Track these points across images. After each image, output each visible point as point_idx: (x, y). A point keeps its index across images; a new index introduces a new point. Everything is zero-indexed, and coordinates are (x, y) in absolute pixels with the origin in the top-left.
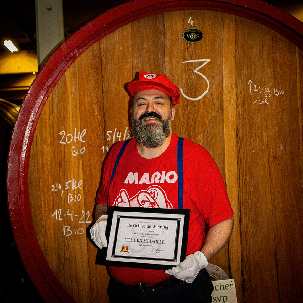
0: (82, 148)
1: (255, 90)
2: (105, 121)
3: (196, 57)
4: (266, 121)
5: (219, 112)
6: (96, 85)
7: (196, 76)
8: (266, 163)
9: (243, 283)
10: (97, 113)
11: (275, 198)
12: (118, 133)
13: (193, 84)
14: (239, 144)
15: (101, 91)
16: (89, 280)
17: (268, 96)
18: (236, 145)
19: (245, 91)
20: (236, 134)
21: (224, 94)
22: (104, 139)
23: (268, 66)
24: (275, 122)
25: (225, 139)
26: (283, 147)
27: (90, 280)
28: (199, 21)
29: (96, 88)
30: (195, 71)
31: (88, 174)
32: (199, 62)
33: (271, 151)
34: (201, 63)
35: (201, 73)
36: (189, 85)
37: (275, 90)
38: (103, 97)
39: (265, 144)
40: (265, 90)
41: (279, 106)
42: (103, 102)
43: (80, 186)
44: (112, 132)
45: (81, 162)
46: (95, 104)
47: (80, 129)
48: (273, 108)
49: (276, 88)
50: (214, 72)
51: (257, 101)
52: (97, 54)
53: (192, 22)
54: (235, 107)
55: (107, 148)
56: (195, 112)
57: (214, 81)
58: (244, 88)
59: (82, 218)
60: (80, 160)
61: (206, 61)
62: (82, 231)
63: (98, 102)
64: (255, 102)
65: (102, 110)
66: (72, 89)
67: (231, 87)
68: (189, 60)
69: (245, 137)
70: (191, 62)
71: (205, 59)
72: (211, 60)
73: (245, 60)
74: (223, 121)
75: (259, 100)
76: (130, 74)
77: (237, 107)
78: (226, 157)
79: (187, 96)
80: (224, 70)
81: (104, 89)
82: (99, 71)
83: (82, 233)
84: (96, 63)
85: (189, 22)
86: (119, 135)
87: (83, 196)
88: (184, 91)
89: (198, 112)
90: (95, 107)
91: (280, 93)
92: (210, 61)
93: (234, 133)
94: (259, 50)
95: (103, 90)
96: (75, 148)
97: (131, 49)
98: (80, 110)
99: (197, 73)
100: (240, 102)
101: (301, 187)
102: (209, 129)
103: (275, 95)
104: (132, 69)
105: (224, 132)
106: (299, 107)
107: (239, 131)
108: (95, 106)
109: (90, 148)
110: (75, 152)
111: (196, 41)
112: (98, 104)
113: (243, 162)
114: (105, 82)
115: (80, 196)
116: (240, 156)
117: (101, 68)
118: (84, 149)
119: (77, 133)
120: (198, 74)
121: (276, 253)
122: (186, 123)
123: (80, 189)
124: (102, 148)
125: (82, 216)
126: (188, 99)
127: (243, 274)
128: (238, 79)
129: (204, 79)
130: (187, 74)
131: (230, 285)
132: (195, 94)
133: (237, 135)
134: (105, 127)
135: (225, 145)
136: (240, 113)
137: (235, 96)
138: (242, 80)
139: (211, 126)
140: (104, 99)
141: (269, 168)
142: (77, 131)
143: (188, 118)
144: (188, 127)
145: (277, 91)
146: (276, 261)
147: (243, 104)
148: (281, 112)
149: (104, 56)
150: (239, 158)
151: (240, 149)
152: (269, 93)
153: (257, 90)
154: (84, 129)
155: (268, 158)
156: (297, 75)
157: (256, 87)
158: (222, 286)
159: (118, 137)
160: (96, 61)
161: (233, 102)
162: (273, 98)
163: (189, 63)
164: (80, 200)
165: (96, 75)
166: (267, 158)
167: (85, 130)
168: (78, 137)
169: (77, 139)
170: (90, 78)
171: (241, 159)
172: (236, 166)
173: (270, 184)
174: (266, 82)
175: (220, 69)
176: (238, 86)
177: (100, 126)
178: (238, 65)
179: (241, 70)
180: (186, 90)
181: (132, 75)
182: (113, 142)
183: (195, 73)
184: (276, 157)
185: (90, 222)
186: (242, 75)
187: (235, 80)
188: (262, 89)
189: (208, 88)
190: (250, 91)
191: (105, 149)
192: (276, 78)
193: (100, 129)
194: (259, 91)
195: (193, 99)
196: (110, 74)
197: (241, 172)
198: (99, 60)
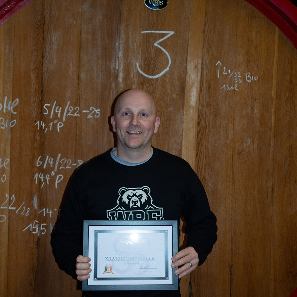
0: (12, 121)
1: (224, 73)
2: (42, 91)
3: (157, 27)
4: (234, 111)
5: (179, 95)
6: (36, 48)
7: (155, 50)
8: (229, 160)
10: (33, 80)
11: (236, 201)
12: (58, 107)
13: (152, 59)
14: (200, 134)
15: (40, 55)
16: (6, 277)
17: (239, 81)
18: (196, 135)
19: (212, 73)
20: (197, 123)
21: (187, 75)
22: (41, 113)
23: (241, 46)
24: (244, 112)
25: (184, 127)
26: (251, 143)
27: (8, 276)
29: (35, 52)
30: (156, 44)
31: (17, 151)
32: (161, 33)
33: (237, 146)
34: (163, 35)
35: (162, 47)
36: (147, 59)
37: (248, 75)
38: (43, 63)
39: (230, 138)
40: (235, 74)
41: (250, 94)
42: (42, 68)
43: (6, 165)
44: (51, 105)
45: (10, 137)
46: (32, 70)
47: (11, 98)
48: (243, 96)
49: (249, 73)
50: (177, 47)
51: (225, 86)
52: (39, 11)
54: (199, 90)
55: (43, 124)
56: (151, 92)
57: (177, 58)
58: (211, 70)
59: (5, 203)
60: (9, 134)
61: (168, 34)
62: (4, 218)
63: (36, 68)
64: (222, 87)
65: (40, 78)
66: (5, 49)
67: (196, 67)
68: (149, 30)
69: (208, 126)
70: (152, 33)
71: (168, 31)
72: (175, 32)
73: (215, 37)
74: (183, 106)
75: (227, 86)
76: (78, 39)
77: (201, 91)
78: (183, 148)
79: (143, 72)
80: (189, 45)
82: (40, 31)
83: (3, 221)
84: (37, 22)
86: (58, 110)
87: (9, 177)
88: (140, 66)
89: (155, 92)
90: (31, 73)
91: (253, 79)
92: (174, 34)
93: (195, 121)
95: (44, 55)
96: (4, 120)
97: (81, 10)
98: (13, 76)
99: (157, 47)
100: (205, 85)
101: (267, 191)
102: (166, 114)
103: (247, 81)
105: (183, 119)
106: (273, 97)
107: (201, 119)
109: (23, 121)
110: (3, 124)
111: (160, 9)
112: (36, 70)
114: (47, 46)
115: (5, 176)
116: (200, 148)
117: (42, 29)
118: (15, 122)
119: (7, 102)
120: (159, 48)
121: (231, 265)
123: (5, 168)
124: (37, 123)
125: (6, 200)
126: (145, 77)
127: (191, 286)
128: (205, 58)
129: (165, 54)
130: (146, 46)
132: (153, 71)
133: (199, 124)
134: (42, 98)
135: (183, 134)
136: (205, 97)
137: (199, 78)
138: (210, 59)
139: (169, 110)
140: (44, 66)
141: (232, 165)
142: (7, 99)
145: (249, 76)
146: (231, 274)
147: (208, 87)
148: (252, 101)
149: (47, 15)
150: (198, 151)
151: (201, 141)
152: (240, 77)
153: (226, 73)
154: (16, 99)
155: (233, 154)
156: (275, 59)
157: (226, 70)
159: (57, 112)
160: (38, 19)
161: (197, 84)
162: (244, 84)
163: (149, 33)
164: (4, 181)
165: (35, 36)
166: (231, 154)
167: (18, 99)
168: (9, 107)
169: (7, 109)
170: (29, 39)
171: (201, 152)
173: (232, 184)
174: (237, 64)
175: (184, 44)
176: (204, 66)
177: (37, 97)
178: (207, 41)
179: (210, 47)
180: (143, 65)
181: (80, 40)
182: (51, 117)
183: (155, 46)
184: (241, 154)
185: (14, 208)
186: (211, 54)
187: (201, 59)
188: (232, 72)
189: (169, 65)
190: (217, 74)
191: (40, 124)
192: (250, 62)
193: (35, 100)
194: (228, 74)
195: (150, 77)
196: (53, 36)
197: (199, 167)
198: (41, 18)
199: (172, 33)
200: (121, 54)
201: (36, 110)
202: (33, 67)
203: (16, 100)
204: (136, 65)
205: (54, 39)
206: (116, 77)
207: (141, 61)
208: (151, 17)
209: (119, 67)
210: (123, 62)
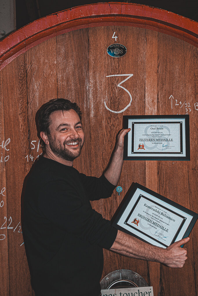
0: (6, 156)
1: (176, 105)
2: (29, 130)
3: (119, 72)
6: (21, 96)
7: (119, 90)
8: (185, 175)
9: (161, 290)
10: (21, 122)
13: (116, 98)
15: (26, 102)
16: (8, 286)
17: (189, 110)
19: (166, 105)
21: (146, 108)
22: (29, 148)
23: (189, 81)
27: (10, 285)
28: (123, 37)
29: (21, 99)
30: (119, 86)
31: (11, 181)
32: (123, 76)
33: (191, 163)
34: (124, 78)
35: (124, 87)
36: (113, 98)
37: (196, 105)
38: (28, 108)
40: (186, 105)
42: (28, 112)
43: (3, 193)
44: (37, 141)
45: (5, 170)
46: (20, 114)
47: (4, 138)
48: (194, 122)
49: (197, 103)
50: (136, 87)
52: (22, 66)
53: (116, 37)
55: (31, 157)
56: (117, 124)
57: (137, 95)
58: (165, 102)
59: (4, 224)
60: (4, 167)
61: (129, 76)
62: (4, 237)
63: (23, 112)
65: (27, 120)
67: (153, 101)
68: (113, 75)
70: (115, 77)
71: (128, 74)
72: (134, 75)
73: (167, 75)
76: (55, 86)
78: (147, 168)
79: (111, 108)
80: (146, 85)
81: (29, 100)
82: (24, 82)
83: (4, 239)
84: (21, 74)
85: (113, 37)
87: (6, 203)
88: (108, 105)
89: (120, 124)
94: (181, 66)
97: (55, 62)
98: (4, 120)
103: (196, 109)
104: (57, 82)
108: (20, 116)
109: (15, 156)
111: (120, 56)
112: (22, 114)
113: (163, 174)
114: (30, 94)
115: (3, 202)
116: (160, 167)
117: (26, 80)
118: (8, 157)
119: (1, 142)
120: (121, 88)
121: (194, 262)
122: (109, 135)
123: (3, 196)
124: (26, 157)
125: (4, 222)
126: (112, 112)
127: (162, 282)
128: (160, 93)
129: (127, 93)
130: (110, 87)
131: (148, 293)
132: (118, 107)
134: (29, 136)
137: (156, 110)
138: (164, 94)
140: (29, 110)
141: (188, 179)
142: (1, 139)
143: (111, 130)
144: (111, 139)
146: (194, 270)
149: (29, 69)
150: (159, 169)
152: (189, 107)
153: (178, 105)
157: (177, 102)
158: (141, 293)
160: (21, 72)
162: (194, 112)
163: (113, 77)
164: (2, 206)
165: (20, 86)
166: (187, 170)
167: (9, 139)
168: (3, 146)
169: (1, 147)
170: (15, 89)
171: (162, 170)
172: (156, 177)
173: (189, 194)
174: (187, 96)
175: (142, 83)
176: (160, 100)
177: (25, 136)
178: (160, 80)
179: (163, 85)
180: (109, 103)
181: (57, 87)
182: (38, 151)
183: (119, 87)
184: (195, 169)
185: (12, 228)
186: (164, 90)
187: (157, 95)
188: (183, 103)
189: (131, 102)
190: (171, 106)
191: (29, 158)
192: (197, 94)
193: (24, 138)
194: (180, 105)
195: (116, 112)
196: (34, 86)
197: (161, 182)
198: (23, 71)
199: (132, 75)
200: (91, 96)
201: (25, 146)
202: (20, 112)
203: (8, 140)
204: (104, 104)
205: (36, 87)
206: (88, 114)
207: (107, 100)
208: (113, 64)
209: (90, 106)
210: (93, 102)
